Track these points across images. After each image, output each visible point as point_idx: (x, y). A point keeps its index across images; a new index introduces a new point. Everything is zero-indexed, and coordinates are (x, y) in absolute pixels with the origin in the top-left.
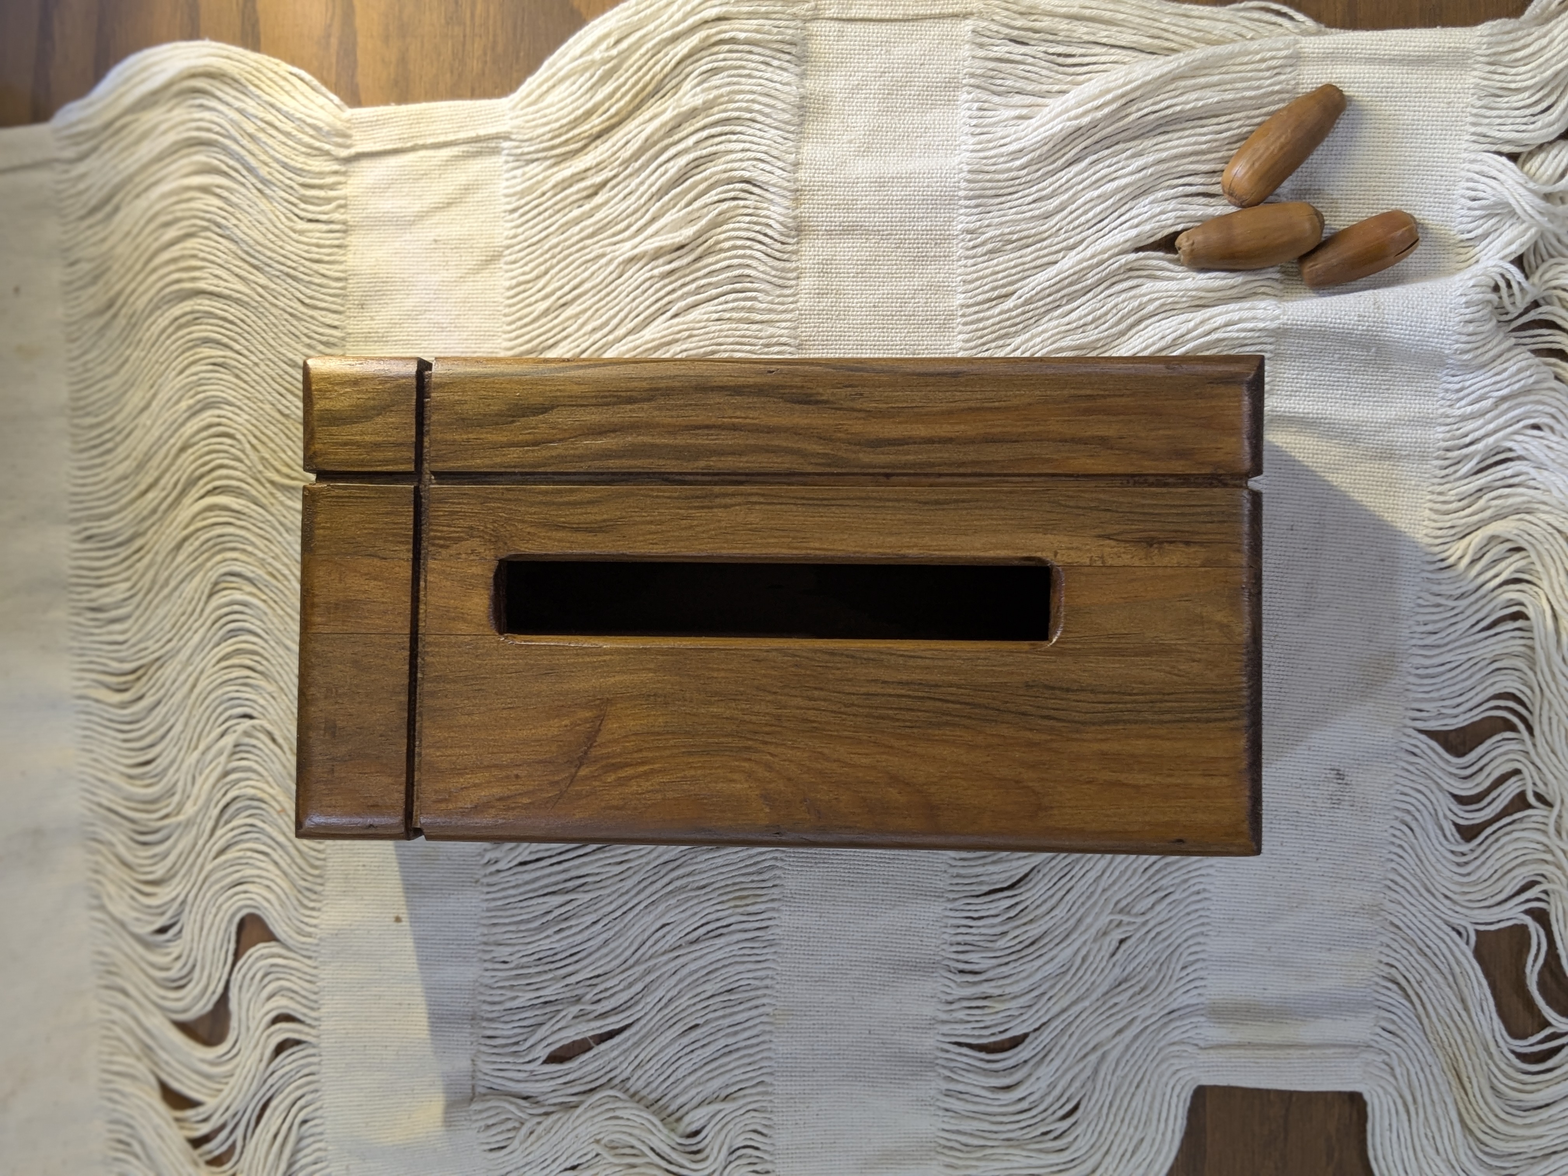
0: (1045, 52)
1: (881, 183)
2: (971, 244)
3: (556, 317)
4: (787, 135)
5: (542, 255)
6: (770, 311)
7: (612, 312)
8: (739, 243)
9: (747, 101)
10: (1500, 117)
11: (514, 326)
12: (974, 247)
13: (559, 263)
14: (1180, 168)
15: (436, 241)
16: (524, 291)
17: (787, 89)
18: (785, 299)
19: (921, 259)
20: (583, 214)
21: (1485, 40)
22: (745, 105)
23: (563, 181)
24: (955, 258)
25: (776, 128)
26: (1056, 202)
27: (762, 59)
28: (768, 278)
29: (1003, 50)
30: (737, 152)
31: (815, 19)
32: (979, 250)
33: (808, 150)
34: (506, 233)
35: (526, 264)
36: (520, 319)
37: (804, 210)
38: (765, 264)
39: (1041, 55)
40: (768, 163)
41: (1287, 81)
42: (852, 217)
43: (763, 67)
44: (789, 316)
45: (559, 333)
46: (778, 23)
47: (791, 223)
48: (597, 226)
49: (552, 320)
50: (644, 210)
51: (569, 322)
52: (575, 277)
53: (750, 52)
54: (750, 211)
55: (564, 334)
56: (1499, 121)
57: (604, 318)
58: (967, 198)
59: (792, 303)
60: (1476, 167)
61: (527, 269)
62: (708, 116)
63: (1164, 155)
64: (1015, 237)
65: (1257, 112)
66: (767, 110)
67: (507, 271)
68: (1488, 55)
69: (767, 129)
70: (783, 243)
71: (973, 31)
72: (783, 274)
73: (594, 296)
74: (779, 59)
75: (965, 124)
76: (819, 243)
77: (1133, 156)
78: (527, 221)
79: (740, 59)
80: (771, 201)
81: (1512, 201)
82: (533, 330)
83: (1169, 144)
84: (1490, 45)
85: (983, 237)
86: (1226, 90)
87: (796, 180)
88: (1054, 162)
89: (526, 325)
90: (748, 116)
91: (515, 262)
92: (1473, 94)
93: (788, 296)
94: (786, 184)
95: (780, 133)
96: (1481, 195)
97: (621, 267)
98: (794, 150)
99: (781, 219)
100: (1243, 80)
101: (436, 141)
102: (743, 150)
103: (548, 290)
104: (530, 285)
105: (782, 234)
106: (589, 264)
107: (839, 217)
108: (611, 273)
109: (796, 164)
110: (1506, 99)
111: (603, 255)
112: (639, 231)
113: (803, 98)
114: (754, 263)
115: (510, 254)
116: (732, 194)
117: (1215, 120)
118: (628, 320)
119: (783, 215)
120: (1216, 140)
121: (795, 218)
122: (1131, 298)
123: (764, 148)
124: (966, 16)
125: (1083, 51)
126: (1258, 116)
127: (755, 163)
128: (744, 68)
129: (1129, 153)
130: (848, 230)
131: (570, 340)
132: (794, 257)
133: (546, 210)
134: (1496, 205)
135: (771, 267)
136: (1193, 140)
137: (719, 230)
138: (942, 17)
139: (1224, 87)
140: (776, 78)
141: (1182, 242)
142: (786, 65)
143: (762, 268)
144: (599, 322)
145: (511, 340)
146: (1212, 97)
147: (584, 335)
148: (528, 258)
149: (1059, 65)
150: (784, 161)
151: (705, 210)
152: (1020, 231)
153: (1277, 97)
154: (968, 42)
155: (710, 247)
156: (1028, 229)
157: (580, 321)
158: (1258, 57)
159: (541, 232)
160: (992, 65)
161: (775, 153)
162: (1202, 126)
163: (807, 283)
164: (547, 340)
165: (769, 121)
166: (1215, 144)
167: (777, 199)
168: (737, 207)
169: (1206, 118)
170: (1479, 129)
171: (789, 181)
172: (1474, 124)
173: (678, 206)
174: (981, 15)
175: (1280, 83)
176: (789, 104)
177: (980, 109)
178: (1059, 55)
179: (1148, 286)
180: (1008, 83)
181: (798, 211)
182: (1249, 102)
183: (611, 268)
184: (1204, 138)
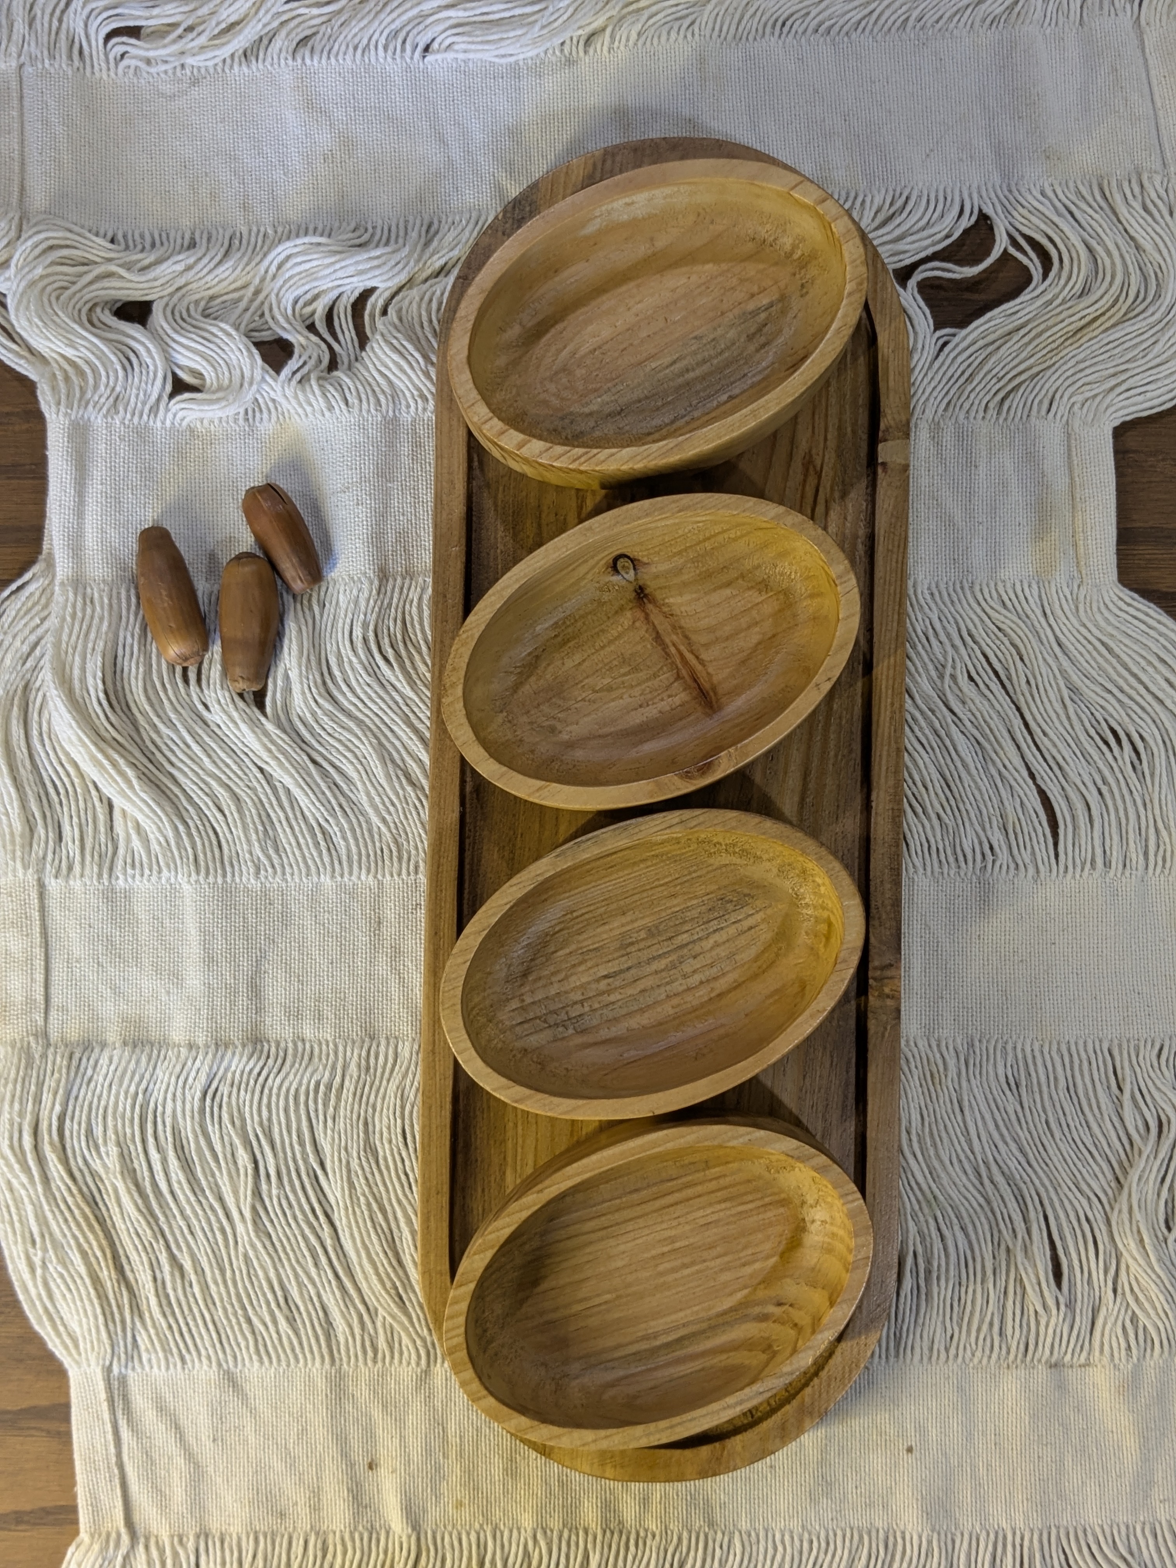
1: (209, 960)
2: (270, 870)
3: (298, 1310)
4: (162, 1057)
5: (232, 1327)
6: (334, 1068)
7: (302, 1244)
8: (265, 1100)
9: (126, 1099)
11: (300, 1356)
12: (273, 867)
13: (244, 1308)
15: (214, 1440)
16: (265, 1346)
17: (116, 1059)
18: (324, 1052)
19: (285, 919)
20: (199, 1282)
22: (129, 1101)
23: (161, 1306)
24: (284, 885)
25: (154, 1068)
26: (220, 791)
27: (84, 1086)
28: (301, 1071)
29: (71, 847)
30: (175, 1106)
31: (46, 1035)
32: (276, 861)
33: (177, 1035)
34: (205, 1367)
35: (238, 1345)
36: (293, 1350)
37: (236, 1036)
38: (288, 1074)
40: (188, 1075)
42: (243, 988)
43: (92, 1084)
44: (341, 1049)
45: (314, 1305)
46: (49, 1072)
47: (249, 1049)
48: (215, 1265)
49: (300, 1313)
50: (209, 1212)
51: (305, 1292)
52: (261, 1288)
53: (77, 1098)
54: (235, 1090)
55: (315, 1299)
57: (307, 1253)
58: (224, 875)
59: (328, 1046)
61: (243, 1345)
62: (133, 1139)
64: (260, 828)
66: (137, 1078)
67: (244, 1365)
69: (155, 1077)
70: (268, 1057)
71: (56, 877)
72: (299, 1055)
73: (283, 1267)
74: (86, 1069)
75: (149, 881)
76: (268, 1021)
78: (196, 1345)
79: (82, 1107)
80: (227, 1070)
82: (307, 1334)
85: (263, 858)
87: (207, 1046)
88: (176, 796)
89: (301, 1344)
90: (140, 1096)
91: (235, 1358)
93: (321, 1050)
94: (210, 1056)
95: (159, 1063)
97: (261, 1234)
98: (176, 1049)
99: (245, 1059)
101: (112, 1443)
102: (174, 1100)
103: (268, 1319)
104: (260, 1339)
105: (259, 1059)
106: (252, 1272)
107: (242, 1001)
108: (265, 1247)
109: (191, 1046)
111: (246, 1256)
112: (228, 1216)
113: (125, 1044)
114: (286, 1085)
115: (227, 1362)
116: (216, 1109)
119: (241, 1056)
121: (244, 1046)
123: (173, 1079)
124: (41, 886)
127: (187, 1087)
128: (91, 1103)
130: (256, 991)
131: (322, 1292)
132: (283, 1045)
133: (187, 1324)
135: (291, 1069)
137: (249, 1122)
138: (43, 909)
140: (104, 1071)
142: (92, 1062)
143: (292, 1077)
144: (309, 1259)
145: (314, 1359)
147: (319, 1275)
148: (233, 1343)
150: (187, 1059)
151: (226, 1138)
152: (254, 823)
154: (67, 882)
155: (264, 1132)
156: (252, 816)
157: (306, 1282)
159: (208, 1330)
160: (88, 858)
161: (178, 1068)
163: (308, 1031)
164: (319, 1319)
165: (147, 1076)
167: (225, 1064)
168: (229, 1103)
171: (207, 1053)
173: (215, 1169)
174: (40, 871)
176: (131, 1057)
177: (133, 866)
180: (103, 840)
181: (236, 1042)
183: (259, 1245)
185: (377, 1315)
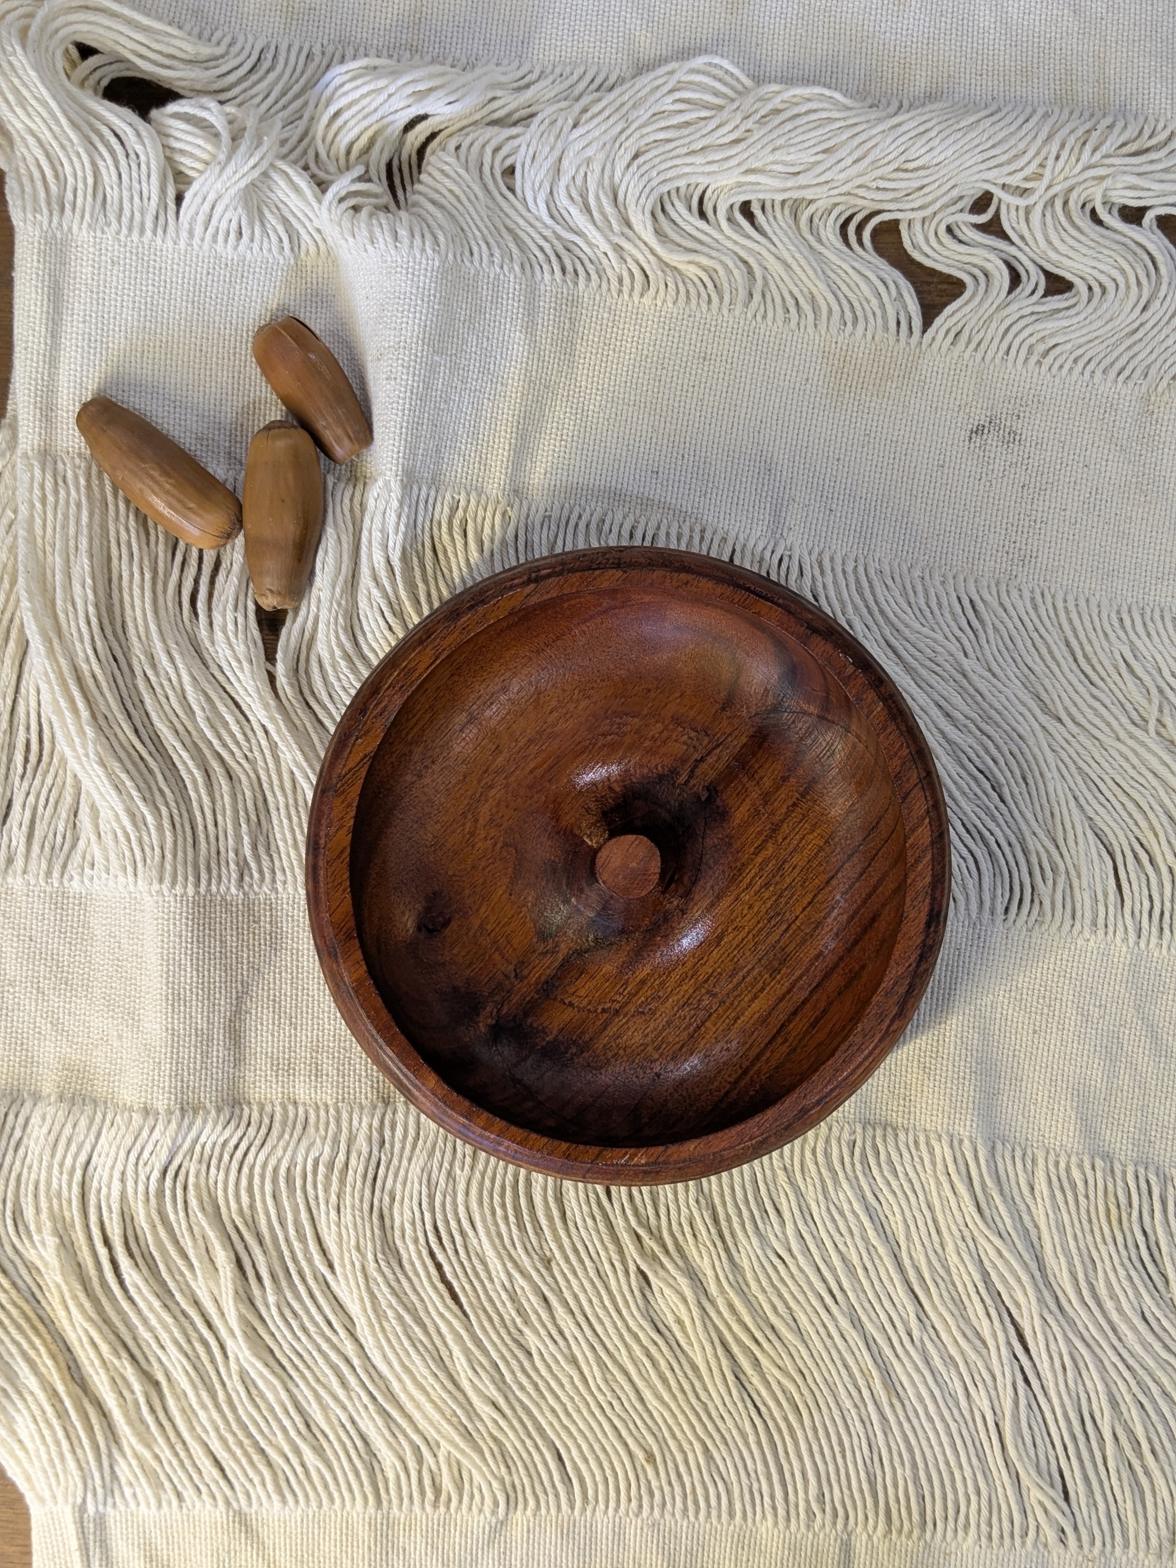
0: (22, 777)
1: (174, 998)
2: (257, 875)
3: (326, 1436)
4: (108, 1121)
6: (335, 1141)
8: (244, 1180)
9: (61, 1172)
10: (132, 198)
11: (332, 1495)
12: (261, 871)
13: (251, 1437)
14: (170, 605)
16: (287, 1480)
17: (49, 1119)
18: (322, 1120)
19: (275, 942)
21: (30, 216)
22: (65, 1175)
24: (273, 896)
25: (98, 1135)
28: (292, 1144)
30: (124, 1185)
32: (265, 863)
34: (208, 1506)
35: (250, 1479)
36: (326, 1487)
37: (208, 1098)
38: (275, 1148)
39: (26, 784)
40: (143, 1147)
41: (75, 467)
42: (218, 1035)
44: (345, 1116)
45: (347, 1433)
47: (225, 1114)
49: (328, 1442)
51: (333, 1417)
52: (272, 1411)
54: (204, 1167)
55: (349, 1427)
56: (136, 199)
57: (328, 1371)
58: (197, 883)
59: (327, 1112)
60: (198, 230)
61: (257, 1483)
62: (73, 1226)
63: (153, 627)
65: (111, 507)
66: (74, 1147)
67: (260, 1505)
68: (51, 214)
69: (97, 1149)
70: (249, 1125)
72: (290, 1123)
74: (14, 1128)
76: (250, 1077)
77: (154, 666)
80: (195, 1141)
81: (243, 184)
82: (342, 1468)
83: (140, 621)
84: (36, 210)
85: (250, 859)
86: (77, 548)
87: (169, 1112)
89: (332, 1479)
90: (80, 1171)
91: (248, 1495)
92: (103, 232)
93: (318, 1117)
94: (173, 1124)
95: (104, 1129)
96: (234, 225)
97: (259, 1349)
98: (127, 1113)
99: (219, 1126)
100: (65, 526)
102: (123, 1178)
103: (286, 1448)
104: (279, 1474)
105: (237, 1127)
106: (255, 1393)
107: (218, 1052)
108: (267, 1365)
109: (147, 1111)
110: (108, 189)
111: (241, 1373)
113: (61, 1098)
114: (272, 1162)
115: (237, 1500)
116: (179, 1193)
117: (115, 561)
118: (334, 1339)
119: (214, 1124)
120: (141, 559)
121: (218, 1110)
122: (336, 671)
123: (122, 1154)
125: (22, 729)
126: (117, 506)
127: (141, 1164)
129: (150, 673)
130: (235, 1037)
132: (268, 1108)
134: (246, 206)
135: (279, 1140)
136: (136, 591)
137: (223, 1210)
139: (72, 550)
140: (36, 1132)
141: (269, 603)
142: (21, 1119)
143: (279, 1152)
144: (334, 1378)
145: (350, 1499)
146: (82, 565)
147: (351, 1399)
149: (39, 761)
150: (142, 1126)
151: (196, 1230)
152: (247, 810)
153: (95, 482)
155: (246, 1223)
157: (332, 1403)
158: (38, 505)
161: (129, 1139)
162: (120, 577)
163: (302, 1091)
164: (356, 1448)
165: (89, 1144)
166: (146, 562)
167: (192, 1133)
168: (196, 1184)
169: (110, 570)
170: (149, 225)
171: (169, 1122)
172: (142, 232)
175: (76, 477)
176: (67, 1118)
178: (26, 760)
179: (321, 648)
181: (208, 1105)
182: (97, 517)
184: (137, 576)
185: (439, 1446)
